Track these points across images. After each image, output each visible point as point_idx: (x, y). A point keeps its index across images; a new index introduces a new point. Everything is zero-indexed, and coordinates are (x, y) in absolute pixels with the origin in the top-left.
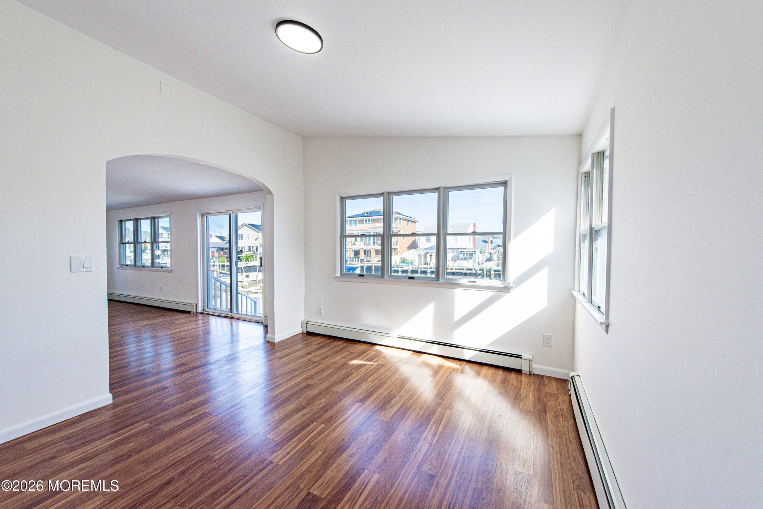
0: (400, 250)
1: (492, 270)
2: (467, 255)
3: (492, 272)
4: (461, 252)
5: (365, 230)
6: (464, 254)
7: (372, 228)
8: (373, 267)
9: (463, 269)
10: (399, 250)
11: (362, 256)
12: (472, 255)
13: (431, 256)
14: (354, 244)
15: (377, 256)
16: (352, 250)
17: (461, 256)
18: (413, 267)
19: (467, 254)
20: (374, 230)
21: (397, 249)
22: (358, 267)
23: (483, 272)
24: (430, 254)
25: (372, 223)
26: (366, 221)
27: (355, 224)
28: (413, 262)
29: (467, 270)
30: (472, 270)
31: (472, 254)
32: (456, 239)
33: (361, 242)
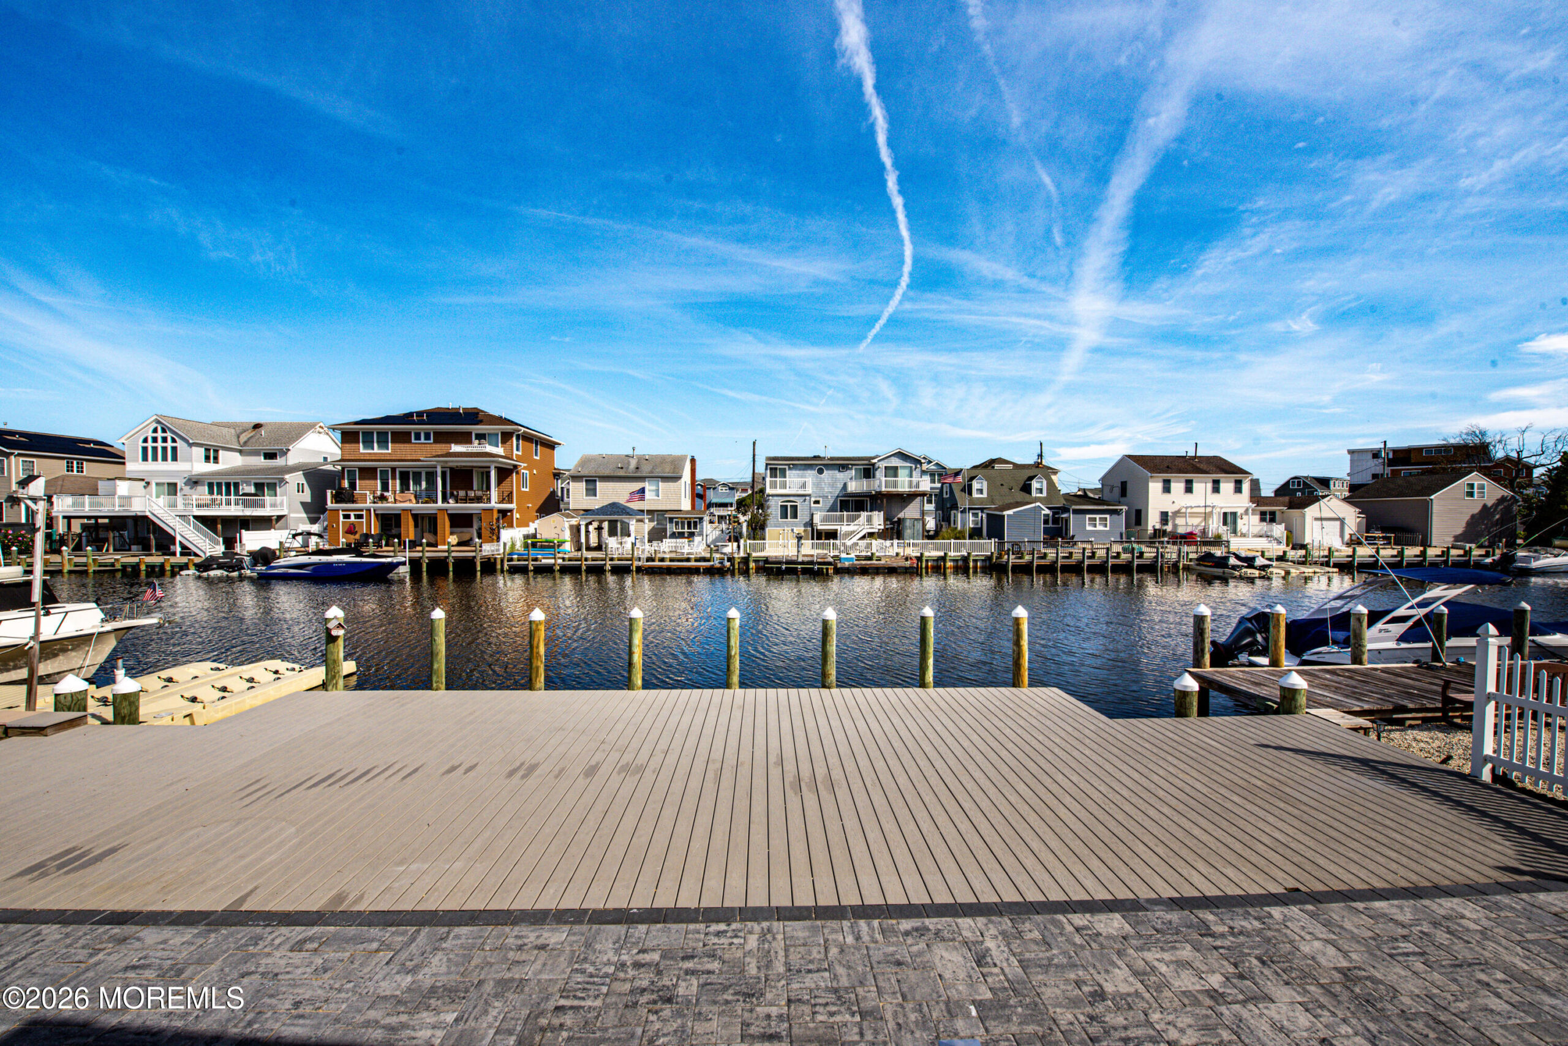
0: (518, 516)
1: (751, 559)
2: (683, 528)
3: (752, 565)
4: (671, 519)
5: (419, 460)
6: (677, 524)
7: (438, 456)
8: (451, 561)
9: (688, 560)
10: (516, 515)
11: (409, 531)
12: (695, 527)
13: (599, 529)
14: (383, 498)
15: (455, 530)
16: (377, 515)
17: (670, 528)
18: (564, 559)
19: (683, 523)
20: (446, 462)
21: (511, 511)
22: (404, 563)
23: (733, 565)
24: (595, 524)
25: (435, 442)
26: (418, 437)
27: (383, 443)
28: (560, 544)
29: (696, 560)
30: (708, 560)
31: (695, 523)
32: (658, 490)
33: (402, 491)
